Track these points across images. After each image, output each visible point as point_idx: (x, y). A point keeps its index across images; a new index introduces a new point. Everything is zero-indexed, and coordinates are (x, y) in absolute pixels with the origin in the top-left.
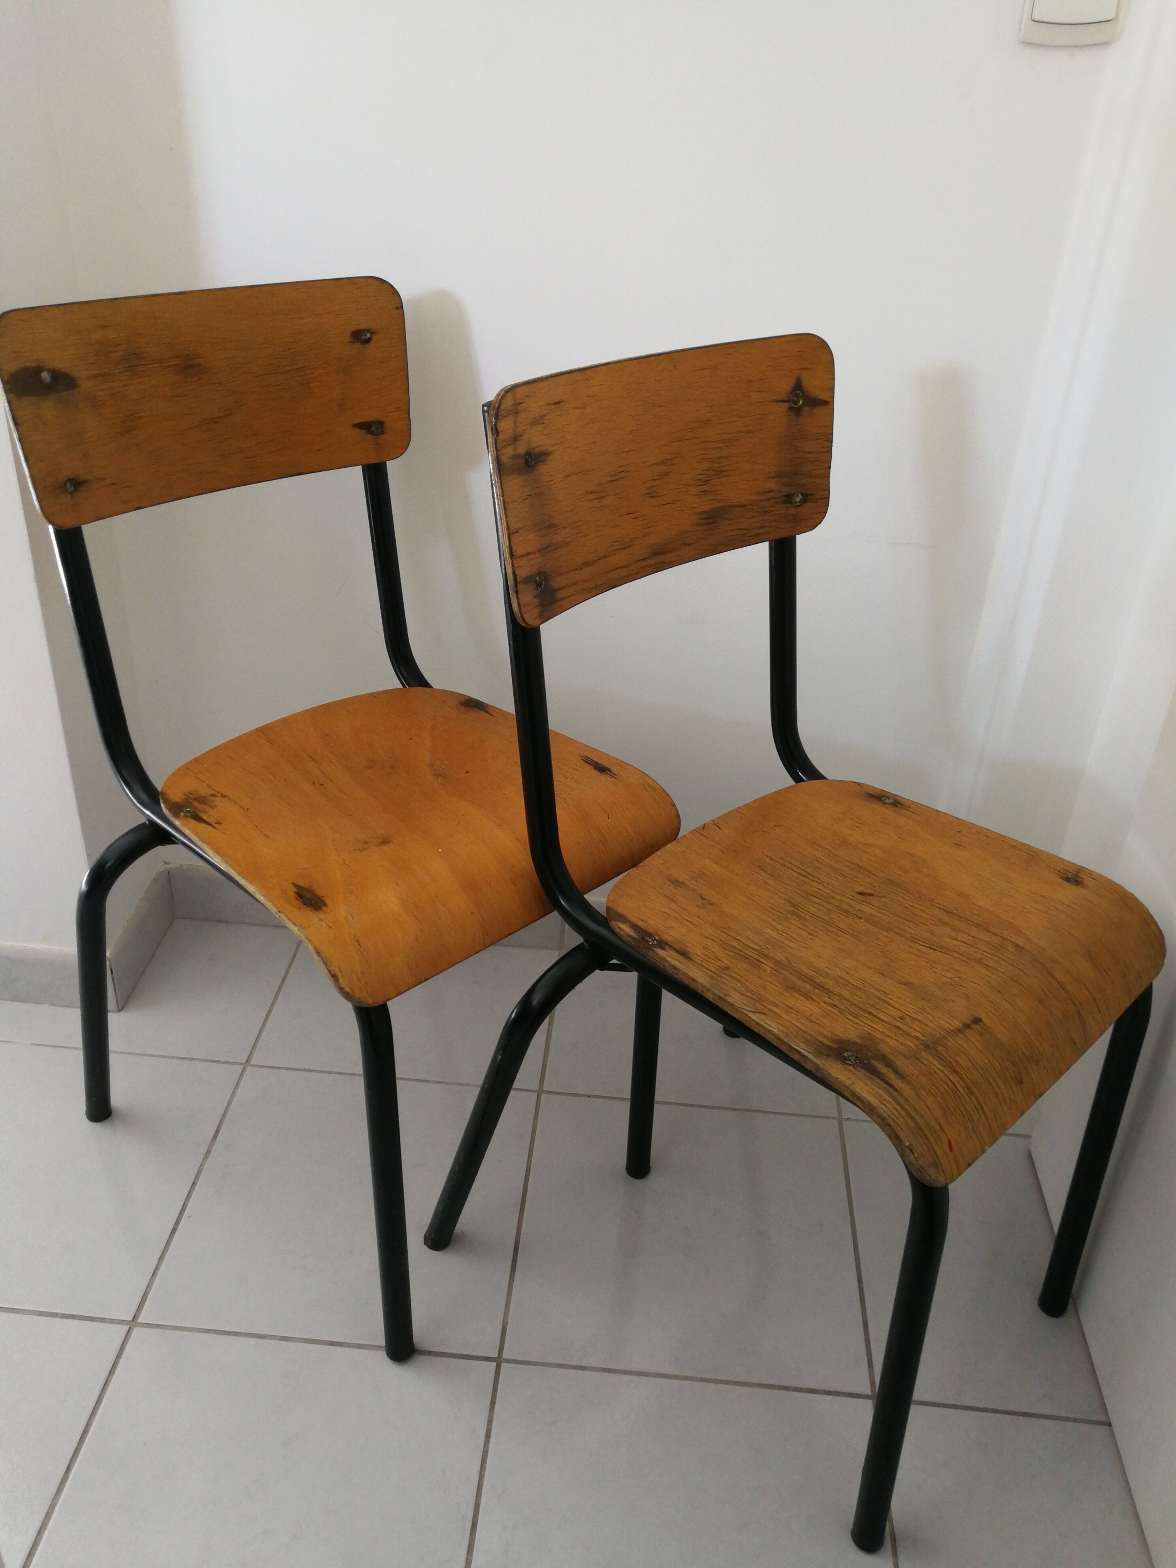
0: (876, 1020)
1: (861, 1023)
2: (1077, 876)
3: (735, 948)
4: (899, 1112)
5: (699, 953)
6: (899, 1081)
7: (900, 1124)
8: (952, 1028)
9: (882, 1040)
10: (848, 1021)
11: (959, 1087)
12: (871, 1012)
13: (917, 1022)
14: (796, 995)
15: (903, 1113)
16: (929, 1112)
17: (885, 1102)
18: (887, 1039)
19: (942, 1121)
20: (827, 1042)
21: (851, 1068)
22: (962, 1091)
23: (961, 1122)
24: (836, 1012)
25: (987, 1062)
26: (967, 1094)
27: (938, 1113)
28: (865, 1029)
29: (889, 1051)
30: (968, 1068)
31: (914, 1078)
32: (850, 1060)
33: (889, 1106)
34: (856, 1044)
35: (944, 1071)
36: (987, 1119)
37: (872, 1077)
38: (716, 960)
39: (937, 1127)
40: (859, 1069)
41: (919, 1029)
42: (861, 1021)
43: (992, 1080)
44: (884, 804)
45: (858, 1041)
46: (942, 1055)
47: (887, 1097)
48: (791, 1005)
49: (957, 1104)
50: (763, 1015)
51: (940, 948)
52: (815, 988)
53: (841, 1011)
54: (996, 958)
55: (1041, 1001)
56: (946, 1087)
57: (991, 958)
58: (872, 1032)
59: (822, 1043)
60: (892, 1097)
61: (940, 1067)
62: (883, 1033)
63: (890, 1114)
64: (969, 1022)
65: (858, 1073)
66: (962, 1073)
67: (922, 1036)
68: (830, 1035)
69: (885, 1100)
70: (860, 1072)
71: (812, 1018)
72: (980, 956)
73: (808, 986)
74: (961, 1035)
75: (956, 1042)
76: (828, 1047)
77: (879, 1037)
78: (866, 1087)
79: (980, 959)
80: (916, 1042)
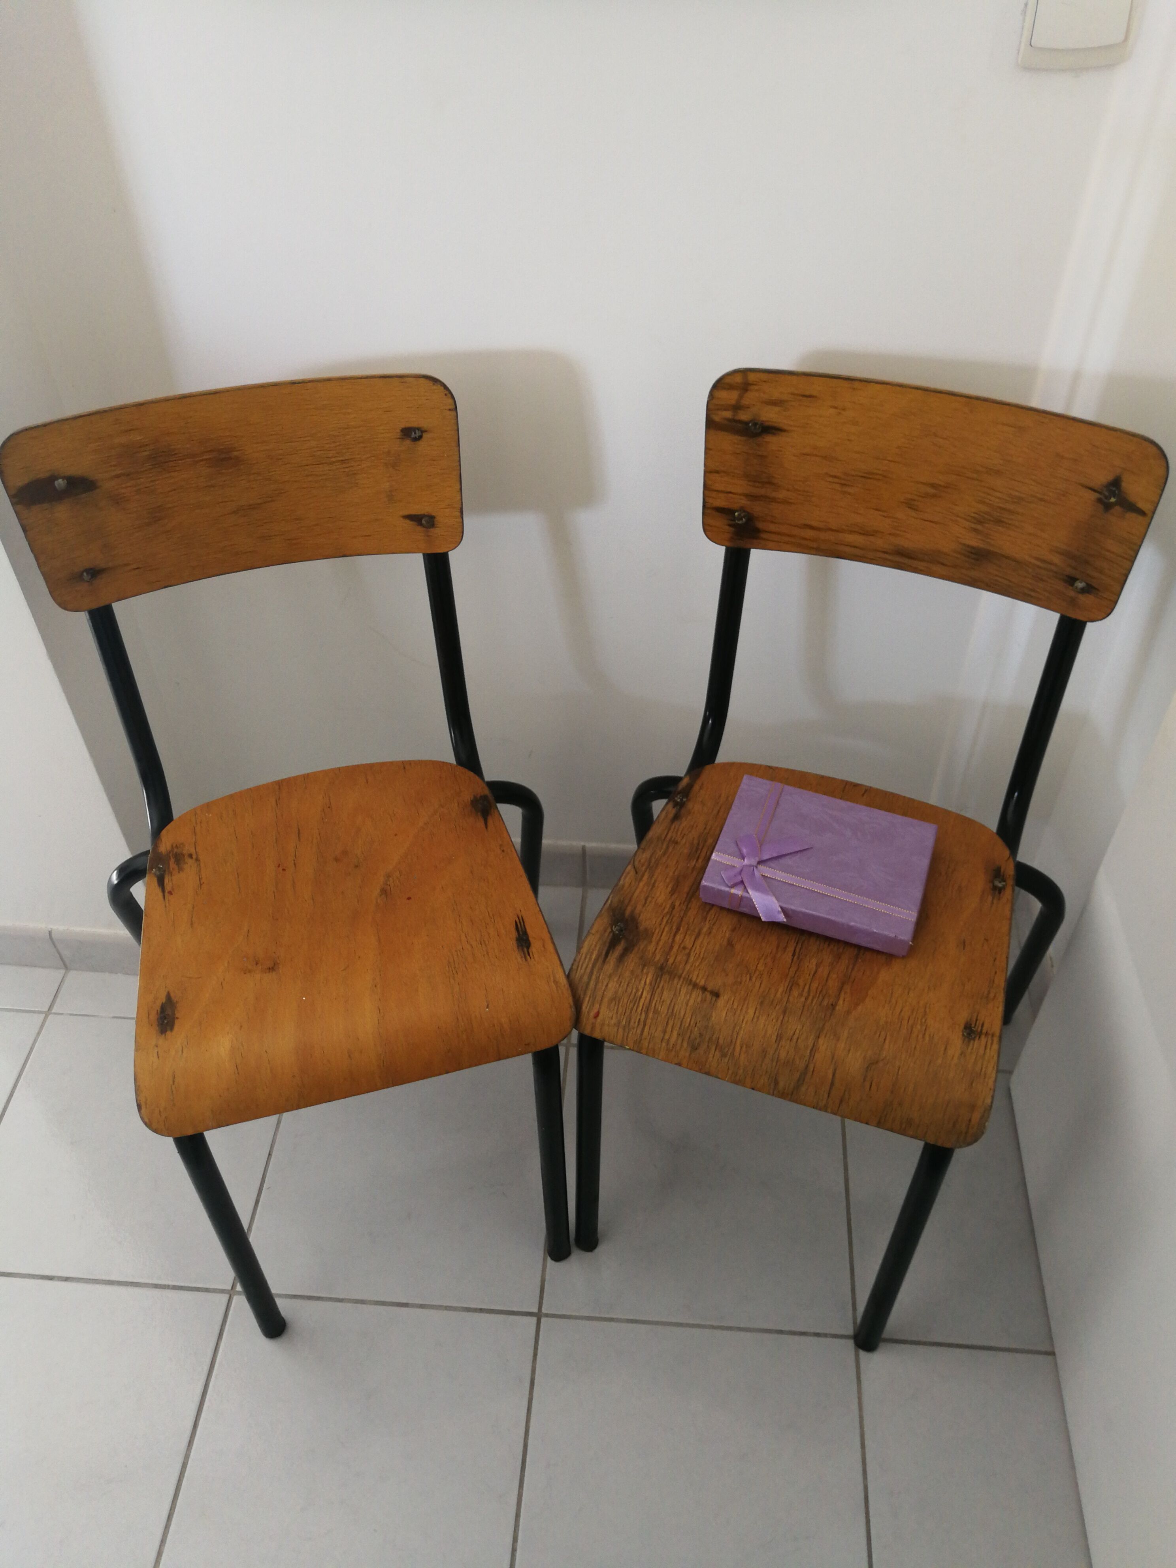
0: (672, 934)
1: (663, 926)
2: (981, 1033)
3: (706, 841)
4: (587, 967)
5: (683, 825)
6: (615, 959)
7: (578, 972)
8: (694, 980)
9: (650, 942)
10: (661, 918)
11: (642, 1001)
12: (679, 930)
13: (685, 958)
14: (670, 885)
15: (588, 970)
16: (604, 988)
17: (588, 956)
18: (653, 944)
19: (606, 1000)
20: (628, 913)
21: (609, 930)
22: (641, 1004)
23: (619, 1013)
24: (666, 910)
25: (682, 1015)
26: (642, 1009)
27: (609, 994)
28: (657, 931)
29: (642, 947)
30: (663, 1001)
31: (624, 967)
32: (615, 927)
33: (587, 960)
34: (637, 928)
35: (646, 986)
36: (642, 1034)
37: (607, 945)
38: (682, 835)
39: (599, 998)
40: (611, 934)
41: (679, 958)
42: (665, 926)
43: (671, 1023)
44: (992, 882)
45: (641, 928)
46: (660, 981)
47: (594, 957)
48: (656, 885)
49: (628, 1005)
50: (635, 872)
51: (798, 958)
52: (688, 894)
53: (670, 913)
54: (805, 994)
55: (779, 1037)
56: (634, 991)
57: (803, 991)
58: (655, 936)
59: (625, 910)
60: (596, 960)
61: (648, 982)
62: (660, 940)
63: (581, 963)
64: (709, 989)
65: (606, 934)
66: (656, 999)
67: (672, 962)
68: (637, 911)
69: (591, 956)
70: (607, 936)
71: (650, 899)
72: (801, 982)
73: (686, 889)
74: (691, 987)
75: (681, 986)
76: (623, 914)
77: (654, 938)
78: (594, 943)
79: (798, 985)
80: (662, 961)
